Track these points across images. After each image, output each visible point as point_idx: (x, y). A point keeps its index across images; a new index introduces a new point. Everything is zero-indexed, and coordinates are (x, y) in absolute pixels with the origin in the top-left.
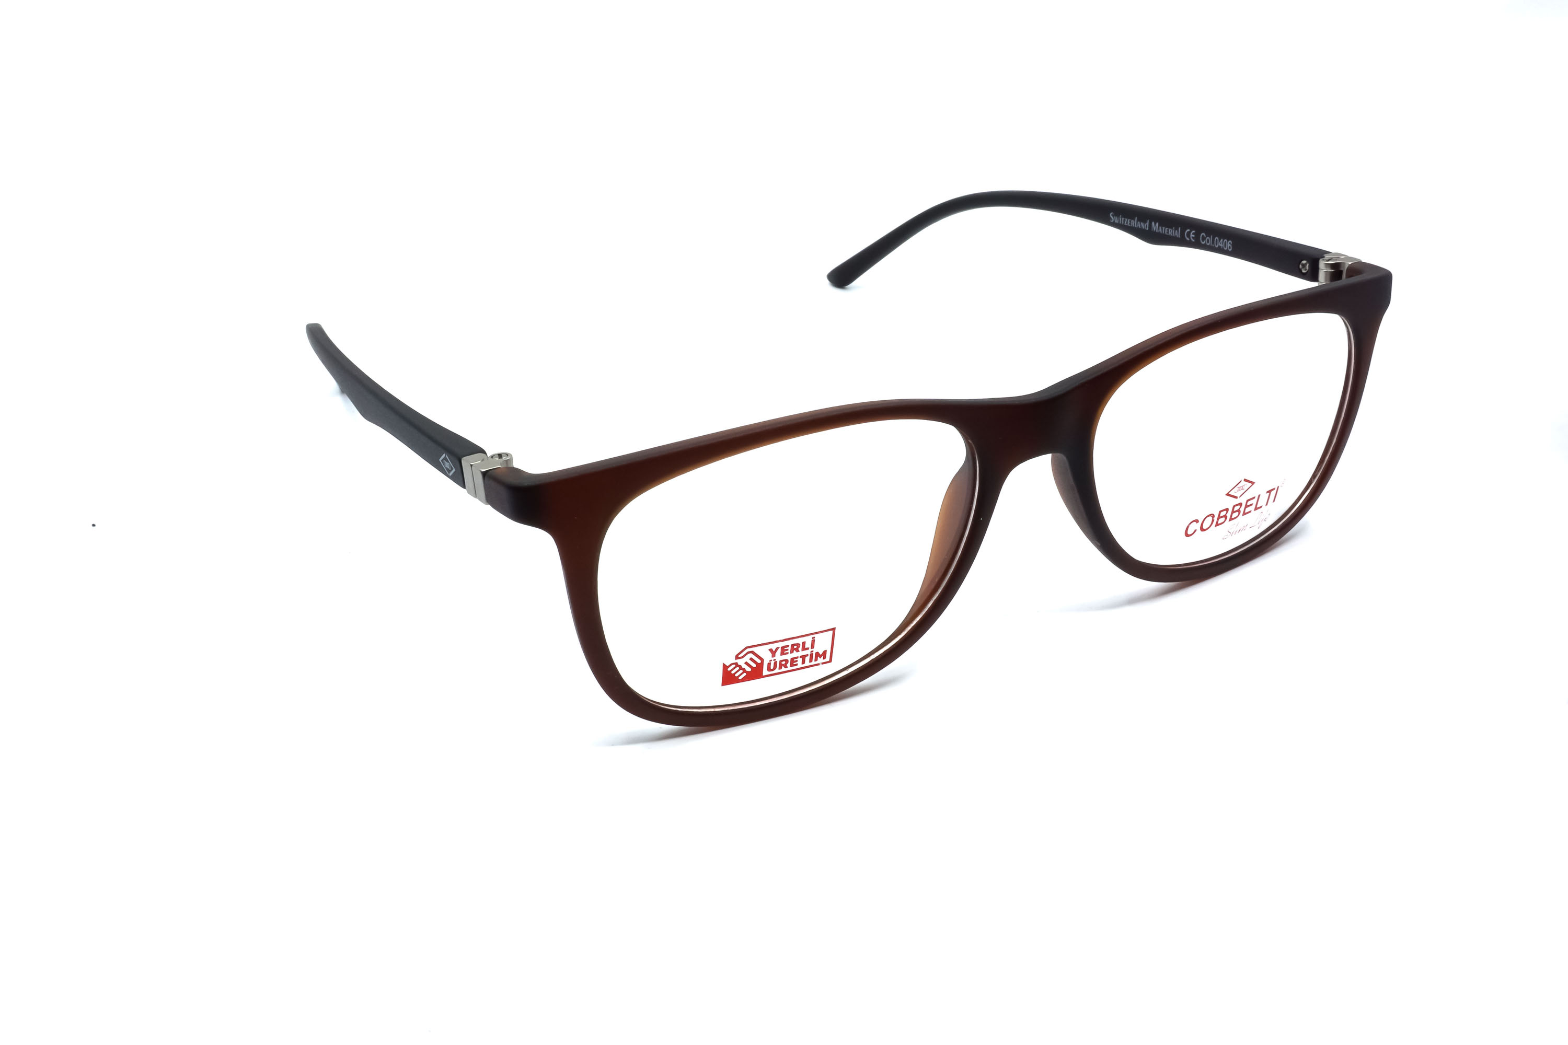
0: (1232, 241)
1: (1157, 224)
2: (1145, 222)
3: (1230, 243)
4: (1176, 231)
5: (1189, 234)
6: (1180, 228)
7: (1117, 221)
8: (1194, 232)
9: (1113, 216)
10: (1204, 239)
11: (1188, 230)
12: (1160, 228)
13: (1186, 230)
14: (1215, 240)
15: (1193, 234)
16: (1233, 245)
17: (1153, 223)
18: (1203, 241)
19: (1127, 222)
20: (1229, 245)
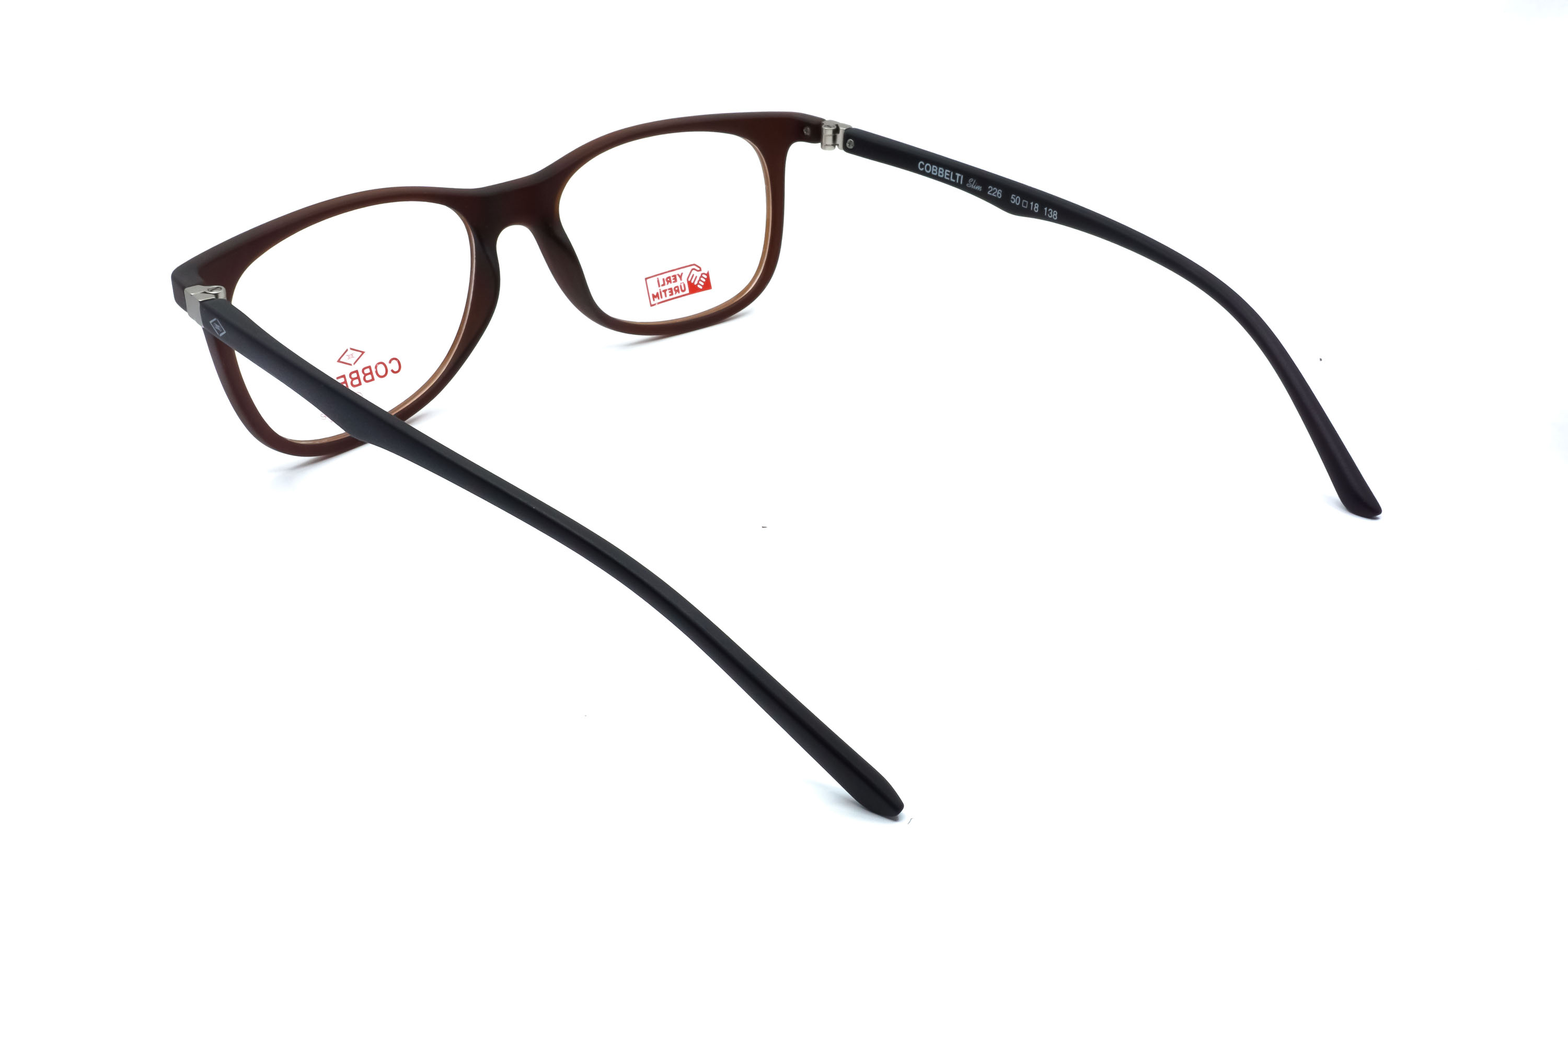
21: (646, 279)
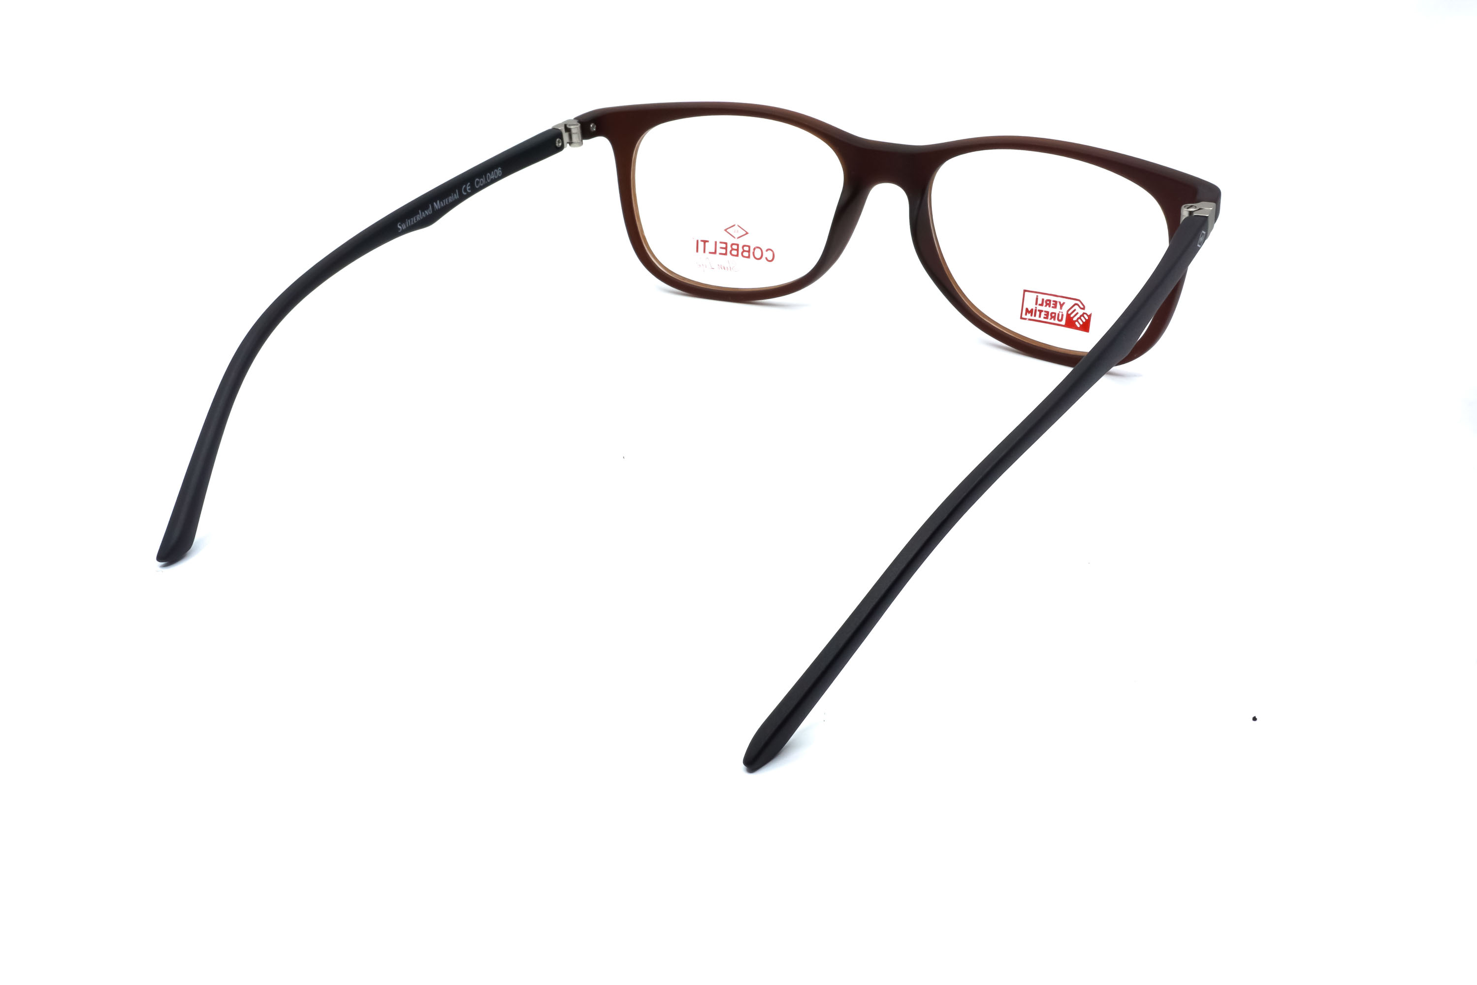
0: (501, 167)
1: (438, 201)
2: (427, 208)
3: (500, 170)
4: (455, 195)
5: (465, 190)
6: (457, 191)
7: (404, 227)
8: (469, 184)
9: (400, 225)
10: (478, 183)
11: (464, 186)
12: (442, 203)
13: (462, 187)
14: (487, 176)
15: (469, 186)
16: (501, 170)
17: (435, 203)
18: (477, 185)
19: (414, 220)
20: (499, 171)
21: (1025, 291)
